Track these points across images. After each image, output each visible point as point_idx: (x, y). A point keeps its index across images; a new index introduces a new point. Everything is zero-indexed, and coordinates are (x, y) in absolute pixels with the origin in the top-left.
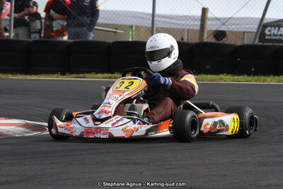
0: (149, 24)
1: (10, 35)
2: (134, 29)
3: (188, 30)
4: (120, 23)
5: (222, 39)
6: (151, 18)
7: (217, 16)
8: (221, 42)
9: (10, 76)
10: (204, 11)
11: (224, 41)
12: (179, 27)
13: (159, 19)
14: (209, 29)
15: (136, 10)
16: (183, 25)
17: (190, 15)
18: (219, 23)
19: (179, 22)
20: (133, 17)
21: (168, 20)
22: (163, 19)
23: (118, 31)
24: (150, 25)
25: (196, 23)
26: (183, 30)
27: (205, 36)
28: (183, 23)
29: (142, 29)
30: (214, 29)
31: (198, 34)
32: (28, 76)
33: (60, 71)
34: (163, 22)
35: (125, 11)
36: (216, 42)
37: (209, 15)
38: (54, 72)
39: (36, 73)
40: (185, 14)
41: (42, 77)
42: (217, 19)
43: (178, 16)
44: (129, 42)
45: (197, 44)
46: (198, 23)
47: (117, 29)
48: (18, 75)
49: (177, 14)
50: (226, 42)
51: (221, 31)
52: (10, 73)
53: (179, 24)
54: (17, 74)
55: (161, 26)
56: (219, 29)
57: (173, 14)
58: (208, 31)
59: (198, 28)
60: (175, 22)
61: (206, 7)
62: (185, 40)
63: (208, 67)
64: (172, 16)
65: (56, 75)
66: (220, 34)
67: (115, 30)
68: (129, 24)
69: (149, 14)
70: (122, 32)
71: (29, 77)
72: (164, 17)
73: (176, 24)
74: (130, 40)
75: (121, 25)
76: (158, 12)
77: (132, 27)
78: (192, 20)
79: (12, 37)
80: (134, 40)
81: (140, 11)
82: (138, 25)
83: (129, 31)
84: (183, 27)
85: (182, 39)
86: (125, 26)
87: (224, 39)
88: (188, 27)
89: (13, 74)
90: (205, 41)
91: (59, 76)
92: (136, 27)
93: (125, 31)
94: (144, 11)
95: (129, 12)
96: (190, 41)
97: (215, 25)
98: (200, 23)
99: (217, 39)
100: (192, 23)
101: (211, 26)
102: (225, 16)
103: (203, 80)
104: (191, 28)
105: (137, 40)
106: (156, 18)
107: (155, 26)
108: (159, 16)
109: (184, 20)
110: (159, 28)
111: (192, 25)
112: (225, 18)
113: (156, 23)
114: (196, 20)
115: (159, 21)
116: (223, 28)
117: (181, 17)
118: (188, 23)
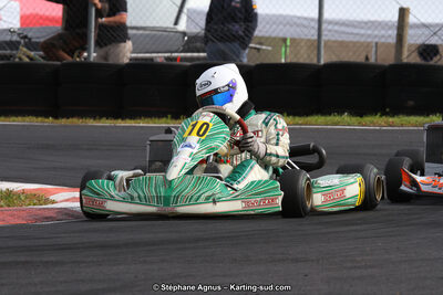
0: (313, 35)
1: (89, 55)
2: (288, 43)
3: (376, 43)
4: (267, 35)
5: (431, 59)
6: (316, 26)
7: (423, 21)
8: (432, 63)
9: (91, 122)
10: (403, 12)
11: (435, 61)
12: (363, 40)
13: (330, 27)
14: (412, 42)
15: (292, 14)
16: (369, 36)
17: (380, 19)
18: (427, 32)
19: (363, 32)
20: (288, 23)
21: (343, 29)
22: (336, 28)
23: (264, 47)
24: (316, 37)
25: (390, 32)
26: (369, 44)
27: (405, 53)
28: (369, 32)
29: (302, 44)
30: (420, 41)
31: (393, 50)
32: (120, 121)
33: (170, 113)
34: (336, 31)
35: (274, 16)
36: (423, 62)
37: (411, 19)
38: (160, 115)
39: (133, 116)
40: (372, 19)
41: (141, 123)
42: (424, 26)
43: (360, 23)
44: (282, 64)
45: (392, 67)
46: (393, 33)
47: (261, 44)
48: (104, 120)
49: (358, 19)
50: (439, 63)
51: (431, 45)
52: (91, 118)
53: (363, 35)
54: (101, 117)
55: (333, 39)
56: (427, 43)
57: (351, 19)
58: (411, 45)
59: (393, 40)
60: (356, 31)
61: (405, 6)
62: (372, 60)
63: (411, 103)
64: (351, 22)
65: (164, 119)
66: (428, 51)
67: (258, 46)
68: (281, 35)
69: (312, 20)
70: (270, 48)
71: (120, 123)
72: (337, 23)
73: (357, 34)
74: (283, 61)
75: (267, 38)
76: (326, 15)
77: (285, 40)
78: (383, 28)
79: (92, 59)
80: (288, 61)
81: (299, 14)
82: (296, 36)
83: (281, 47)
84: (369, 40)
85: (367, 58)
86: (275, 38)
87: (435, 59)
88: (377, 40)
89: (95, 119)
90: (405, 61)
91: (169, 121)
92: (293, 40)
93: (273, 47)
94: (306, 15)
95: (281, 16)
96: (380, 62)
97: (420, 36)
98: (395, 32)
99: (425, 59)
100: (383, 32)
101: (414, 38)
102: (437, 21)
103: (402, 125)
104: (383, 40)
105: (295, 61)
106: (324, 26)
107: (324, 38)
108: (330, 22)
109: (369, 28)
110: (329, 41)
111: (383, 36)
112: (437, 25)
113: (324, 33)
114: (390, 28)
115: (330, 31)
116: (434, 41)
117: (366, 23)
118: (376, 32)
